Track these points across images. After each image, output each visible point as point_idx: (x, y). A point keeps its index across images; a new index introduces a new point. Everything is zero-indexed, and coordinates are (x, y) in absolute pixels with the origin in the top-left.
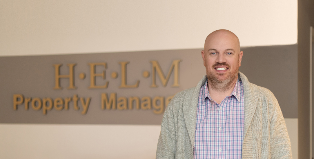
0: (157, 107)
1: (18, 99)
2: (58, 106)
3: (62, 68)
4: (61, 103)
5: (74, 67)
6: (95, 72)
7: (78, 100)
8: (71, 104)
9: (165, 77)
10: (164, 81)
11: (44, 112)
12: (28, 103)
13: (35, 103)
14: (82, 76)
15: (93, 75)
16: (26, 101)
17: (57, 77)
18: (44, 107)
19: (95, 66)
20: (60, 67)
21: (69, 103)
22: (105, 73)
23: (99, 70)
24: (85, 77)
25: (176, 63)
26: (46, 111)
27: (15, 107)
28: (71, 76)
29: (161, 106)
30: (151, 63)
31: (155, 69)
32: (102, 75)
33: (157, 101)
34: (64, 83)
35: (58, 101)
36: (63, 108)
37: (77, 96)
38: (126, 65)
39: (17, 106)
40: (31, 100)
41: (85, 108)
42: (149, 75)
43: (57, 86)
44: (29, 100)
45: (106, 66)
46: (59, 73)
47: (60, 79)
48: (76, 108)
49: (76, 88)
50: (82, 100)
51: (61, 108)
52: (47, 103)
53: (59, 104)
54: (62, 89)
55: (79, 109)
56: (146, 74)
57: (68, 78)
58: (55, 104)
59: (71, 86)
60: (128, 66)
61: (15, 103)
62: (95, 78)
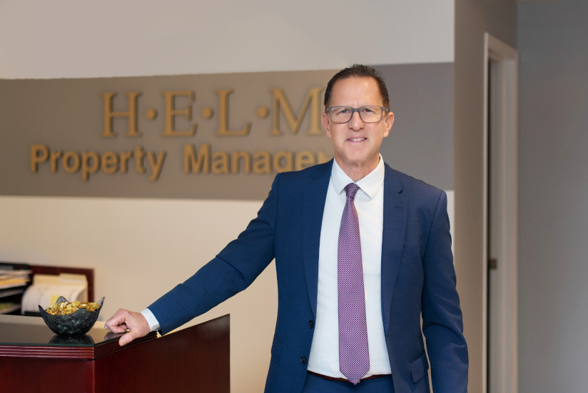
1: (38, 154)
2: (108, 166)
3: (116, 101)
4: (114, 160)
5: (137, 98)
6: (173, 107)
7: (144, 156)
8: (131, 163)
9: (295, 118)
10: (294, 125)
11: (84, 176)
12: (57, 161)
13: (69, 160)
14: (151, 114)
15: (169, 113)
16: (53, 157)
17: (108, 115)
18: (85, 167)
19: (174, 98)
20: (112, 98)
21: (127, 161)
22: (190, 108)
23: (182, 103)
24: (156, 115)
25: (314, 93)
26: (88, 175)
27: (33, 167)
28: (132, 113)
30: (272, 93)
31: (278, 103)
32: (187, 112)
33: (281, 159)
34: (119, 126)
35: (109, 158)
36: (118, 169)
37: (142, 149)
38: (228, 95)
39: (37, 165)
40: (62, 155)
41: (155, 169)
42: (268, 114)
43: (107, 132)
44: (58, 154)
45: (193, 97)
46: (112, 109)
47: (112, 119)
48: (139, 169)
49: (141, 135)
50: (150, 156)
51: (113, 169)
52: (89, 160)
53: (110, 162)
54: (116, 136)
55: (145, 171)
56: (263, 112)
57: (127, 118)
58: (104, 162)
59: (132, 132)
60: (231, 97)
61: (34, 159)
62: (173, 117)
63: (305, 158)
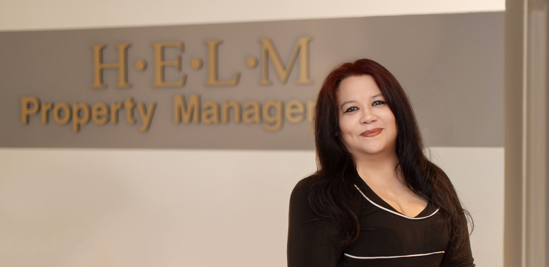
0: (270, 120)
1: (29, 106)
2: (99, 117)
3: (105, 52)
4: (104, 112)
5: (126, 50)
6: (163, 58)
7: (134, 107)
8: (121, 114)
9: (284, 68)
10: (283, 74)
11: (75, 127)
12: (48, 112)
13: (60, 112)
14: (141, 65)
15: (159, 64)
16: (44, 109)
17: (98, 67)
18: (75, 119)
19: (163, 49)
20: (102, 50)
21: (117, 112)
22: (180, 59)
23: (171, 54)
24: (146, 67)
25: (303, 42)
26: (79, 126)
27: (24, 120)
28: (121, 65)
29: (278, 117)
30: (260, 43)
31: (267, 53)
32: (176, 63)
33: (271, 108)
34: (109, 77)
35: (99, 109)
36: (108, 120)
37: (132, 100)
38: (217, 46)
39: (28, 117)
40: (53, 106)
41: (146, 120)
42: (257, 64)
43: (97, 83)
44: (49, 106)
45: (183, 48)
46: (101, 61)
47: (102, 71)
48: (130, 120)
49: (131, 86)
50: (140, 107)
51: (104, 120)
52: (79, 112)
53: (100, 113)
54: (106, 87)
55: (135, 122)
56: (252, 62)
57: (117, 69)
58: (95, 113)
59: (122, 83)
60: (221, 48)
61: (25, 112)
62: (163, 68)
63: (294, 107)
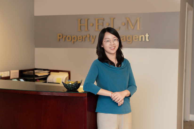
0: (129, 40)
1: (60, 36)
2: (80, 39)
3: (82, 21)
4: (81, 38)
5: (88, 20)
6: (98, 23)
7: (90, 37)
8: (86, 38)
9: (133, 26)
10: (132, 27)
11: (73, 42)
12: (65, 38)
13: (68, 38)
14: (92, 25)
15: (97, 24)
16: (64, 37)
17: (79, 25)
18: (73, 40)
19: (98, 20)
20: (81, 20)
21: (85, 38)
22: (103, 23)
23: (100, 22)
24: (93, 25)
25: (138, 18)
26: (74, 42)
27: (58, 40)
28: (86, 25)
29: (131, 40)
30: (126, 18)
31: (128, 21)
32: (102, 24)
33: (129, 37)
34: (83, 28)
35: (80, 37)
36: (82, 40)
37: (89, 35)
38: (113, 19)
39: (59, 39)
40: (66, 36)
41: (93, 40)
42: (125, 24)
43: (79, 30)
44: (65, 36)
45: (104, 20)
46: (80, 23)
47: (80, 26)
48: (88, 40)
49: (89, 31)
50: (91, 37)
51: (81, 40)
52: (74, 38)
53: (80, 38)
54: (82, 31)
55: (90, 41)
56: (123, 24)
57: (85, 26)
58: (78, 38)
59: (86, 30)
60: (114, 20)
61: (59, 38)
62: (98, 26)
63: (135, 37)
